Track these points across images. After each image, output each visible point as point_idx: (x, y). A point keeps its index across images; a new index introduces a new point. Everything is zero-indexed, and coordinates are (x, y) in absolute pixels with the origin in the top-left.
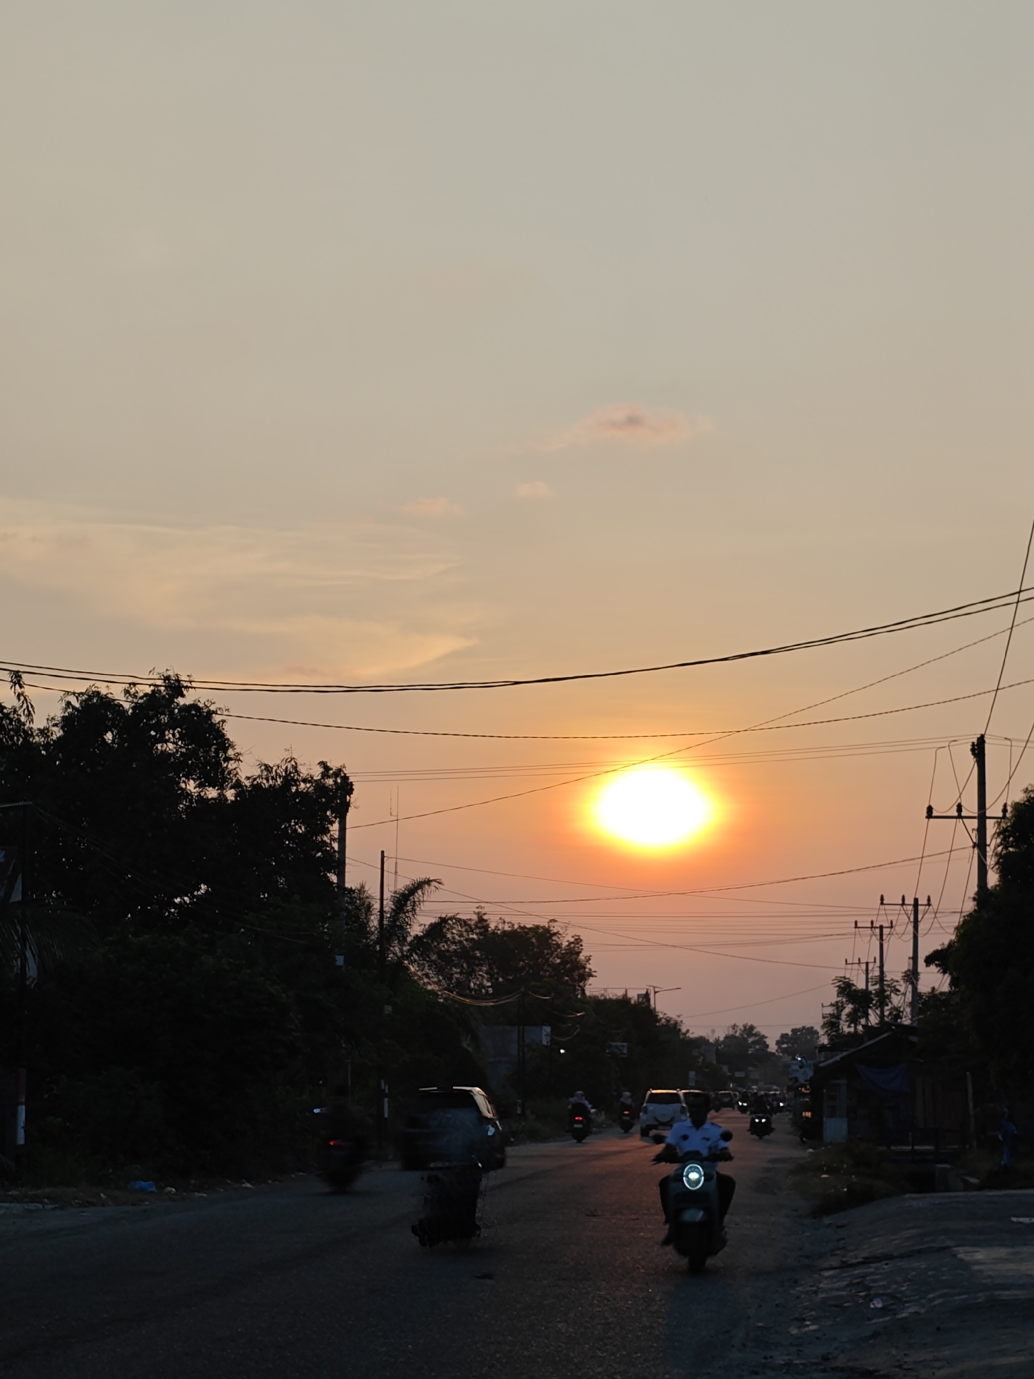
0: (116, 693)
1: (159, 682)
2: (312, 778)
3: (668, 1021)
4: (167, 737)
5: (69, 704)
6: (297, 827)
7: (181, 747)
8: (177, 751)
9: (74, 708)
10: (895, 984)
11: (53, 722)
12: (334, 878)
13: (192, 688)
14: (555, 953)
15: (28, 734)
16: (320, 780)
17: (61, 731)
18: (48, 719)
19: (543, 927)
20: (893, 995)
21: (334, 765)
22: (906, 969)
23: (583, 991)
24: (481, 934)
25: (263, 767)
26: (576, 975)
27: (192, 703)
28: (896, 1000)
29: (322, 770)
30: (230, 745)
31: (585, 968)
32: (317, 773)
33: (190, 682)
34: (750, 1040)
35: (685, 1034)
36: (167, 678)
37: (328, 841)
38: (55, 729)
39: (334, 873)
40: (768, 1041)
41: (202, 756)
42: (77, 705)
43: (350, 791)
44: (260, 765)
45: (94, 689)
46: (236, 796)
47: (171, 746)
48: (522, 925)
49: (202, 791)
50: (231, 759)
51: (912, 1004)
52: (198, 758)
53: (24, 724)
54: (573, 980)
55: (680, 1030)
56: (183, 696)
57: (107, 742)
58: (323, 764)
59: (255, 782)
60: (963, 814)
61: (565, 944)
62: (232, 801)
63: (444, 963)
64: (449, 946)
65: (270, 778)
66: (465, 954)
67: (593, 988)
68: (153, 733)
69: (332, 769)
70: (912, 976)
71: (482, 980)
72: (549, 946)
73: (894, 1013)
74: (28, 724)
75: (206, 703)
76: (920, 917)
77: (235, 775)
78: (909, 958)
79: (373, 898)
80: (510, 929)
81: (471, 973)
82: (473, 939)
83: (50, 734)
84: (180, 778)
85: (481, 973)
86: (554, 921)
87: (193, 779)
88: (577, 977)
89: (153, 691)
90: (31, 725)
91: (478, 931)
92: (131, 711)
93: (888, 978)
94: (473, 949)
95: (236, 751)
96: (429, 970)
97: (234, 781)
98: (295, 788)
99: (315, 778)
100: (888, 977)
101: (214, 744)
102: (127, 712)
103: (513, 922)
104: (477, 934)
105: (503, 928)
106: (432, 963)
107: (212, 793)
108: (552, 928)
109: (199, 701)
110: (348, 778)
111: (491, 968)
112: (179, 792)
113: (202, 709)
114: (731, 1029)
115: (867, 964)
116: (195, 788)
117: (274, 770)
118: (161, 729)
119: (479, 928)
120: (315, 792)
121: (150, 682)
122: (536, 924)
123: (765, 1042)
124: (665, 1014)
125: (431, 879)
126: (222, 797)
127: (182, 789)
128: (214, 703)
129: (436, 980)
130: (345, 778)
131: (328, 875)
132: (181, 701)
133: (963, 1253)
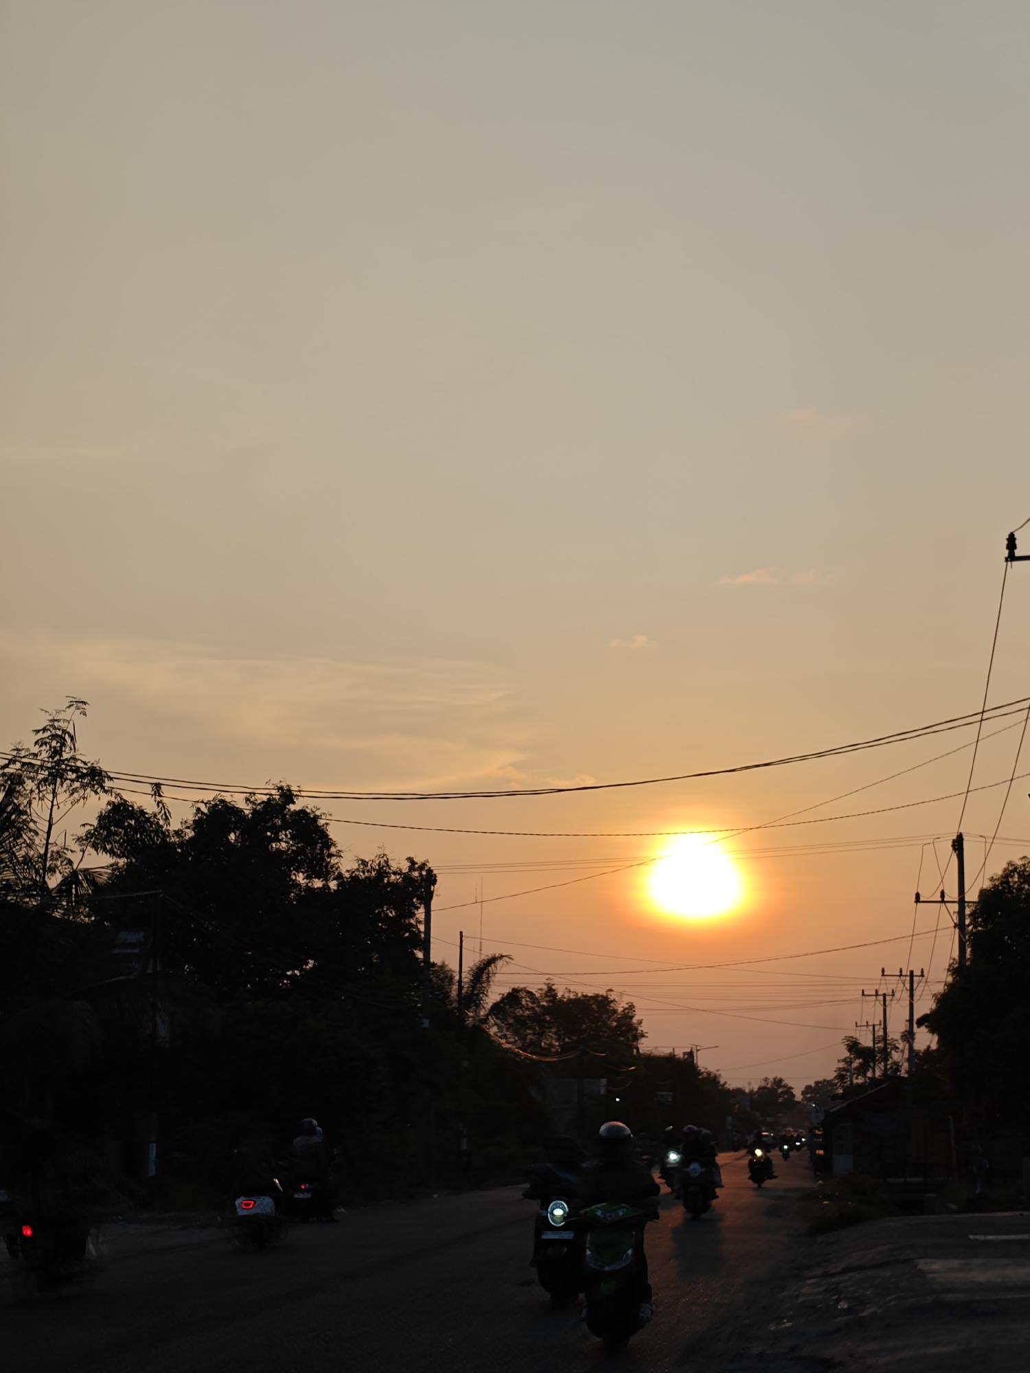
0: (239, 802)
1: (273, 792)
2: (401, 871)
3: (709, 1074)
4: (280, 838)
5: (198, 810)
6: (388, 911)
7: (292, 845)
8: (289, 849)
9: (203, 813)
10: (895, 1042)
11: (187, 825)
12: (420, 955)
13: (301, 796)
14: (613, 1017)
15: (165, 835)
16: (407, 872)
17: (193, 832)
18: (181, 823)
19: (602, 996)
20: (893, 1052)
21: (419, 860)
22: (903, 1030)
23: (638, 1049)
24: (550, 1001)
25: (360, 862)
26: (630, 1036)
27: (301, 808)
28: (896, 1056)
29: (409, 864)
30: (332, 843)
31: (637, 1030)
32: (405, 867)
33: (300, 791)
34: (780, 1091)
35: (723, 1085)
36: (281, 788)
37: (414, 923)
38: (187, 830)
39: (420, 950)
40: (794, 1091)
41: (309, 853)
42: (206, 811)
43: (434, 882)
44: (358, 860)
45: (219, 798)
46: (338, 885)
47: (284, 845)
48: (585, 994)
49: (309, 882)
50: (333, 855)
51: (909, 1060)
52: (306, 855)
53: (162, 827)
54: (628, 1040)
55: (719, 1082)
56: (294, 803)
57: (231, 842)
58: (411, 860)
59: (354, 875)
60: (945, 900)
61: (620, 1010)
62: (334, 890)
63: (519, 1026)
64: (523, 1011)
65: (366, 871)
66: (536, 1018)
67: (645, 1046)
68: (269, 834)
69: (417, 863)
70: (909, 1036)
71: (552, 1040)
72: (607, 1012)
73: (894, 1067)
74: (165, 827)
75: (313, 809)
76: (915, 985)
77: (337, 869)
78: (906, 1021)
79: (453, 971)
80: (574, 997)
81: (541, 1034)
82: (543, 1006)
83: (183, 835)
84: (291, 871)
85: (550, 1034)
86: (610, 990)
87: (302, 872)
88: (631, 1038)
89: (269, 799)
90: (168, 828)
91: (547, 999)
92: (250, 816)
93: (889, 1038)
94: (544, 1014)
95: (338, 848)
96: (507, 1031)
97: (336, 874)
98: (386, 879)
99: (403, 871)
100: (890, 1036)
101: (319, 843)
102: (248, 816)
103: (577, 991)
104: (546, 1001)
105: (569, 997)
106: (509, 1026)
107: (318, 884)
108: (609, 997)
109: (307, 807)
110: (432, 871)
111: (559, 1030)
112: (291, 883)
113: (309, 814)
114: (763, 1082)
115: (874, 1026)
116: (303, 879)
117: (369, 865)
118: (276, 830)
119: (549, 996)
120: (403, 883)
121: (266, 792)
122: (597, 992)
123: (792, 1093)
124: (706, 1069)
125: (503, 954)
126: (326, 887)
127: (292, 880)
128: (319, 809)
129: (512, 1040)
130: (430, 871)
131: (415, 951)
132: (292, 807)
133: (922, 1264)
